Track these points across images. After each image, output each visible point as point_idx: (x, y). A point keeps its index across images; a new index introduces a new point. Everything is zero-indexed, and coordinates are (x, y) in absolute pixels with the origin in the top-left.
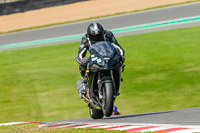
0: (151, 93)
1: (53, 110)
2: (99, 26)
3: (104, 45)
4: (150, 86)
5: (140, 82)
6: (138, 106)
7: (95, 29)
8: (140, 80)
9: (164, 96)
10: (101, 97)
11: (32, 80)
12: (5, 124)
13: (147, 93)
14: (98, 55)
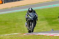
5: (54, 21)
11: (22, 21)
13: (56, 25)
14: (31, 16)
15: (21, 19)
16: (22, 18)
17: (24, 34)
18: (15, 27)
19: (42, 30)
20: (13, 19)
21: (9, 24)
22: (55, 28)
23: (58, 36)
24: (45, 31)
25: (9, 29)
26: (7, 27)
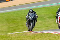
2: (32, 10)
3: (32, 14)
7: (31, 11)
10: (30, 26)
18: (22, 25)
20: (21, 17)
21: (16, 22)
24: (53, 29)
26: (15, 25)
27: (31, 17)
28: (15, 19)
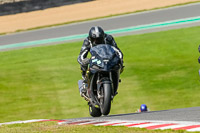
0: (171, 90)
1: (73, 107)
4: (170, 84)
5: (160, 79)
6: (158, 103)
7: (96, 32)
8: (160, 77)
9: (184, 94)
10: (99, 96)
11: (52, 78)
12: (25, 122)
13: (167, 91)
14: (98, 57)
15: (50, 71)
16: (53, 68)
17: (60, 123)
18: (28, 99)
19: (120, 109)
22: (164, 103)
23: (173, 130)
25: (7, 104)
27: (99, 58)
28: (4, 80)
